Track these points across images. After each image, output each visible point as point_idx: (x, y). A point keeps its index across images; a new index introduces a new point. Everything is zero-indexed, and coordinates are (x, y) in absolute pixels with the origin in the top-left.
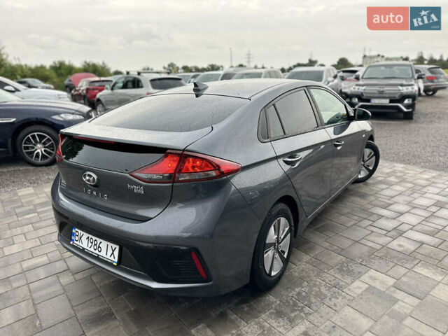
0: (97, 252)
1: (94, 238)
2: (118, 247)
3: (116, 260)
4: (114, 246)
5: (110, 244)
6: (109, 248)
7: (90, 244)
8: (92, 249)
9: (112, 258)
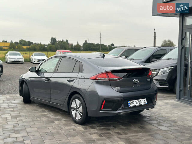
0: (140, 104)
1: (138, 100)
2: (146, 99)
3: (146, 103)
4: (144, 99)
5: (143, 99)
6: (144, 100)
7: (137, 103)
8: (139, 104)
9: (145, 103)
